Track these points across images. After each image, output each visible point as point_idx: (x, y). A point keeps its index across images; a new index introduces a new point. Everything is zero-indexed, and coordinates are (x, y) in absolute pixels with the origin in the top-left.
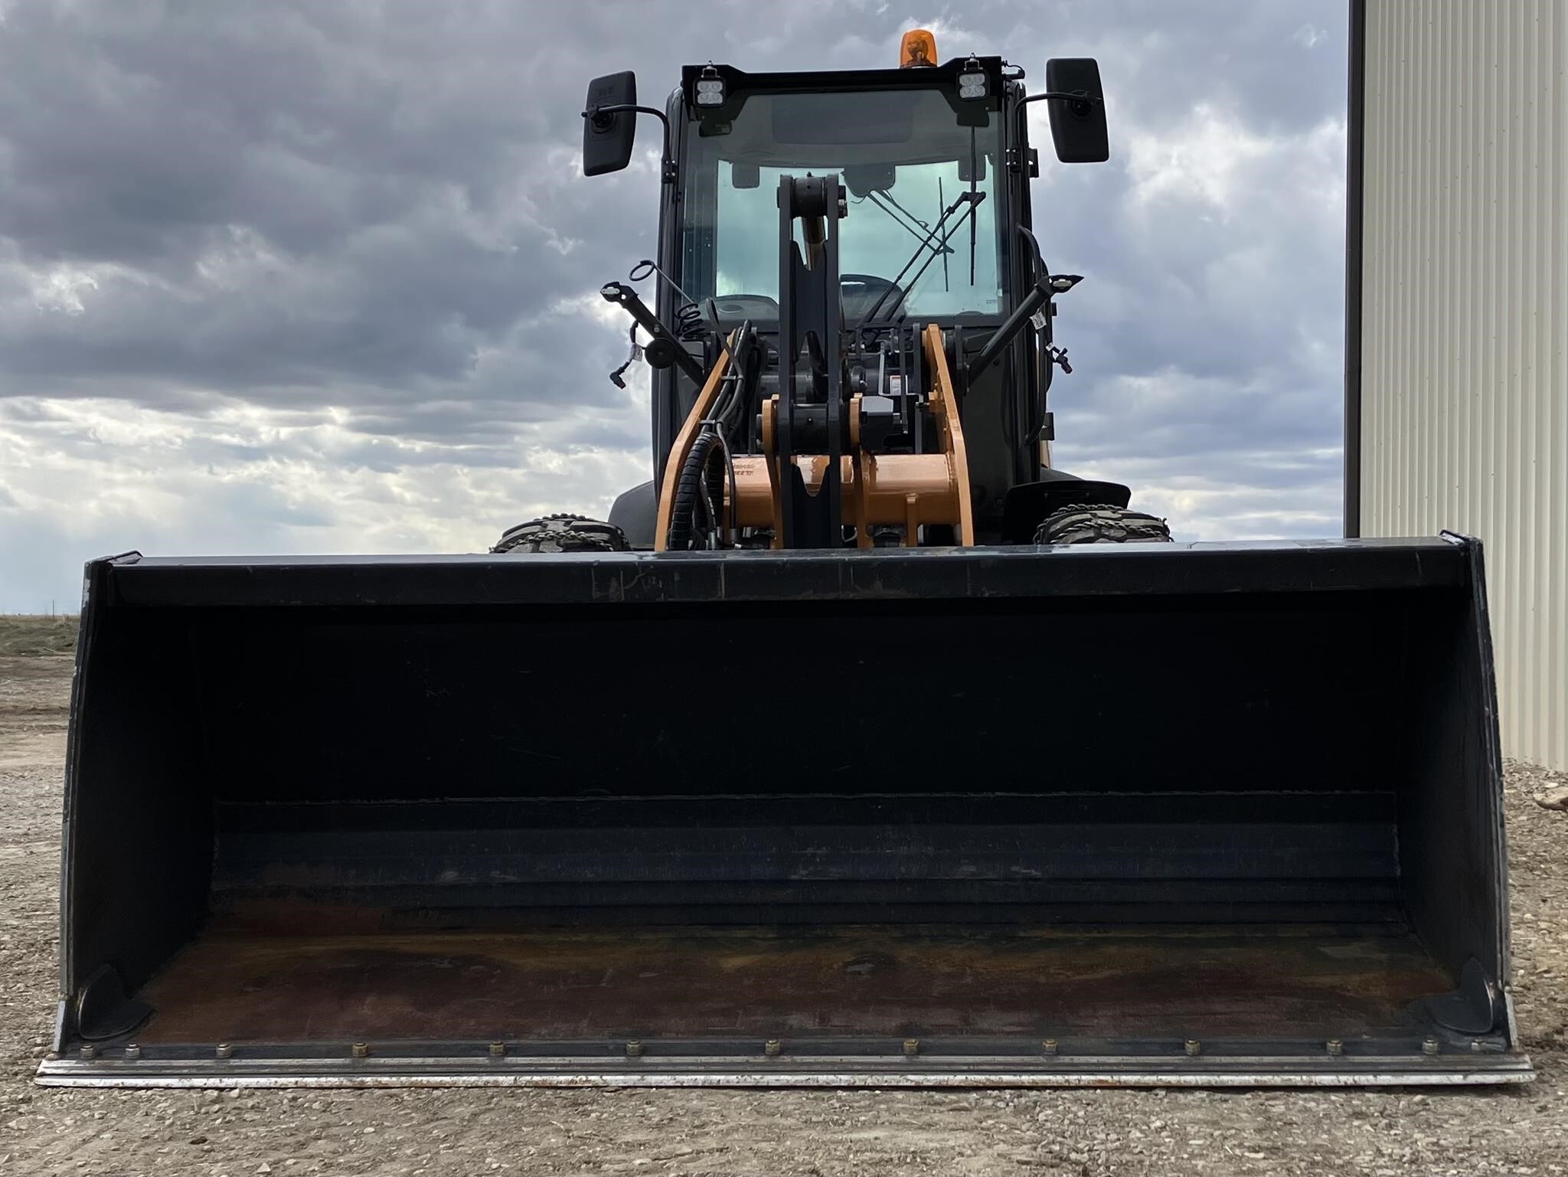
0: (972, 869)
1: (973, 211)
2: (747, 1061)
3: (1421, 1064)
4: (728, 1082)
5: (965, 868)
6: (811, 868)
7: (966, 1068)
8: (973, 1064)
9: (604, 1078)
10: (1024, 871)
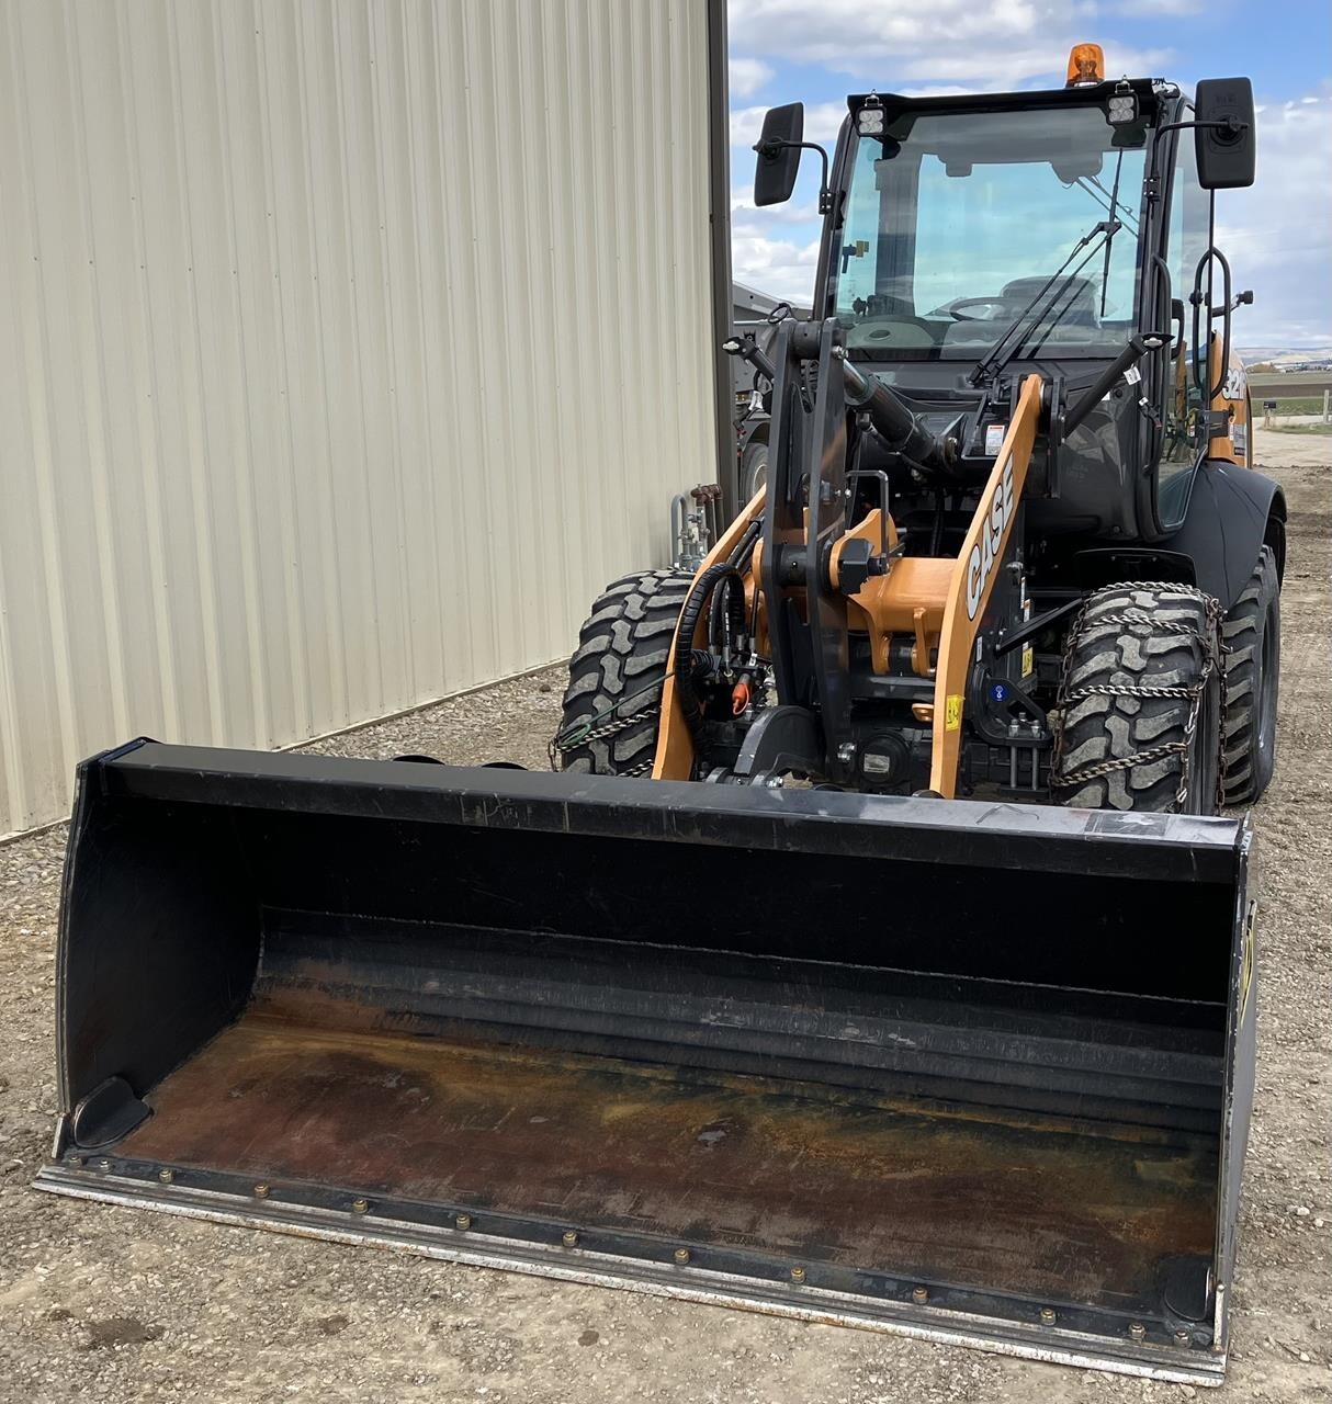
0: (856, 1032)
1: (1109, 241)
2: (546, 1250)
3: (1120, 1349)
4: (524, 1269)
5: (849, 1030)
6: (719, 1014)
7: (719, 1285)
8: (726, 1282)
9: (430, 1249)
10: (900, 1039)
